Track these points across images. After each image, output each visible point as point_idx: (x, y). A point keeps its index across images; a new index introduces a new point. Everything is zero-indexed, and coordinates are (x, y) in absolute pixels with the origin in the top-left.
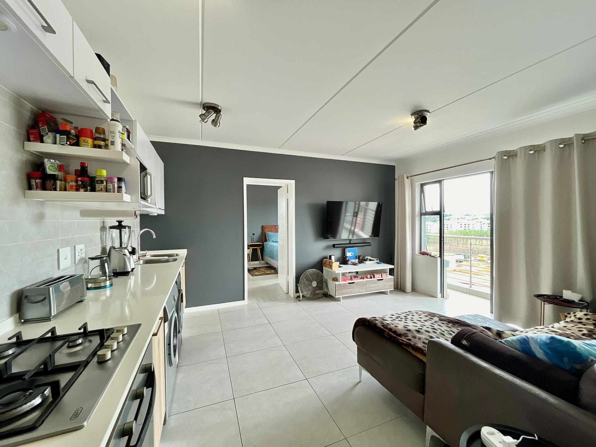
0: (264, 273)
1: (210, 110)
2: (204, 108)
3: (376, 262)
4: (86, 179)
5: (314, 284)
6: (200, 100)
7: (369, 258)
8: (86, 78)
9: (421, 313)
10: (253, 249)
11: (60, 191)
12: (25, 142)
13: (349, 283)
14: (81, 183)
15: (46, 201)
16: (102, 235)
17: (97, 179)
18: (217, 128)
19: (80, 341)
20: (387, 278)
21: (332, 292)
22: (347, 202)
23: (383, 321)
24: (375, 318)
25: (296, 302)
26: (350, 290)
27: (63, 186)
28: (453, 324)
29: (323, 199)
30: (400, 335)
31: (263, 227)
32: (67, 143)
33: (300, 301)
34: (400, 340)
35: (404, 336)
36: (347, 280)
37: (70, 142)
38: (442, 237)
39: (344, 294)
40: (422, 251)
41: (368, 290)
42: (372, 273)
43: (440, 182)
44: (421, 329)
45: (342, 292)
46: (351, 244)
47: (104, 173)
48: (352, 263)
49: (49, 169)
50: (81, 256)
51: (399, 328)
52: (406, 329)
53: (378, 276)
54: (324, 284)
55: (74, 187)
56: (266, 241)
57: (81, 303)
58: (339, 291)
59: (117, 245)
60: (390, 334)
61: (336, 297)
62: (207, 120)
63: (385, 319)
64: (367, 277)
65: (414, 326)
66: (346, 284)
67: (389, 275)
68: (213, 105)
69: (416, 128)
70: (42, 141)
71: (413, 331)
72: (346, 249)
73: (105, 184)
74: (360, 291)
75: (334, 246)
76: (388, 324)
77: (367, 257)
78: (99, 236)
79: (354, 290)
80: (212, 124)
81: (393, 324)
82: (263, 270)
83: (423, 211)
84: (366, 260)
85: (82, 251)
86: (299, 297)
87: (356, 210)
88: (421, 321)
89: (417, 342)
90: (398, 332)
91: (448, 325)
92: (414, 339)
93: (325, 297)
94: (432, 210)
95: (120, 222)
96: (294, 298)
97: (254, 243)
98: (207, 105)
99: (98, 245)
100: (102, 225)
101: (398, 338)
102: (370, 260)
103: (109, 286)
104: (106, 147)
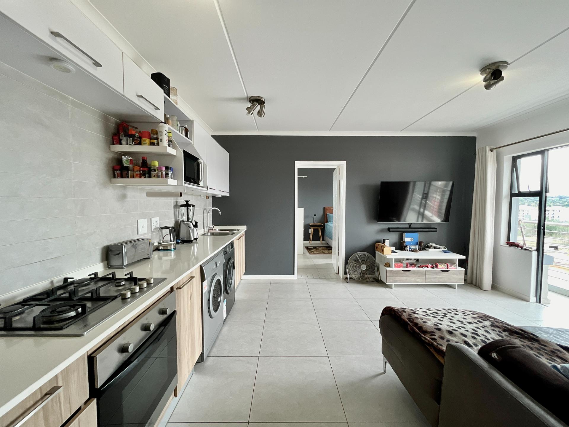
0: (321, 252)
1: (255, 103)
2: (250, 101)
3: (443, 251)
4: (146, 169)
5: (364, 267)
6: (246, 95)
7: (434, 245)
8: (136, 94)
9: (470, 313)
10: (314, 229)
11: (130, 178)
12: (111, 145)
13: (403, 271)
14: (142, 171)
15: (127, 185)
16: (175, 211)
17: (152, 169)
18: (262, 118)
19: (123, 283)
20: (455, 269)
21: (383, 278)
22: (415, 183)
23: (412, 314)
24: (405, 309)
25: (343, 282)
26: (405, 278)
27: (132, 175)
28: (510, 334)
29: (377, 179)
30: (425, 332)
31: (324, 208)
32: (132, 144)
33: (347, 282)
34: (422, 338)
35: (430, 334)
36: (402, 267)
37: (135, 143)
38: (542, 225)
39: (397, 281)
40: (510, 241)
41: (427, 280)
42: (435, 263)
43: (542, 152)
44: (457, 331)
45: (395, 279)
46: (411, 229)
47: (157, 164)
48: (410, 250)
49: (125, 163)
50: (156, 226)
51: (428, 324)
52: (436, 327)
53: (441, 267)
54: (376, 269)
55: (138, 175)
56: (327, 222)
57: (146, 259)
58: (389, 278)
59: (185, 219)
60: (414, 329)
61: (387, 283)
62: (252, 112)
63: (417, 312)
64: (427, 267)
65: (449, 326)
66: (399, 271)
67: (459, 266)
68: (257, 98)
69: (487, 87)
70: (121, 144)
71: (443, 331)
72: (404, 233)
73: (157, 172)
74: (418, 280)
75: (389, 229)
76: (417, 318)
77: (431, 244)
78: (173, 212)
79: (410, 279)
80: (258, 115)
81: (422, 319)
82: (321, 249)
83: (514, 191)
84: (429, 247)
85: (156, 222)
86: (347, 278)
87: (426, 192)
88: (463, 322)
89: (442, 343)
90: (424, 329)
91: (501, 333)
92: (441, 340)
93: (376, 282)
94: (528, 190)
95: (187, 202)
96: (343, 279)
97: (316, 223)
98: (252, 98)
99: (172, 219)
100: (176, 204)
101: (420, 335)
102: (435, 248)
103: (173, 249)
104: (158, 144)
